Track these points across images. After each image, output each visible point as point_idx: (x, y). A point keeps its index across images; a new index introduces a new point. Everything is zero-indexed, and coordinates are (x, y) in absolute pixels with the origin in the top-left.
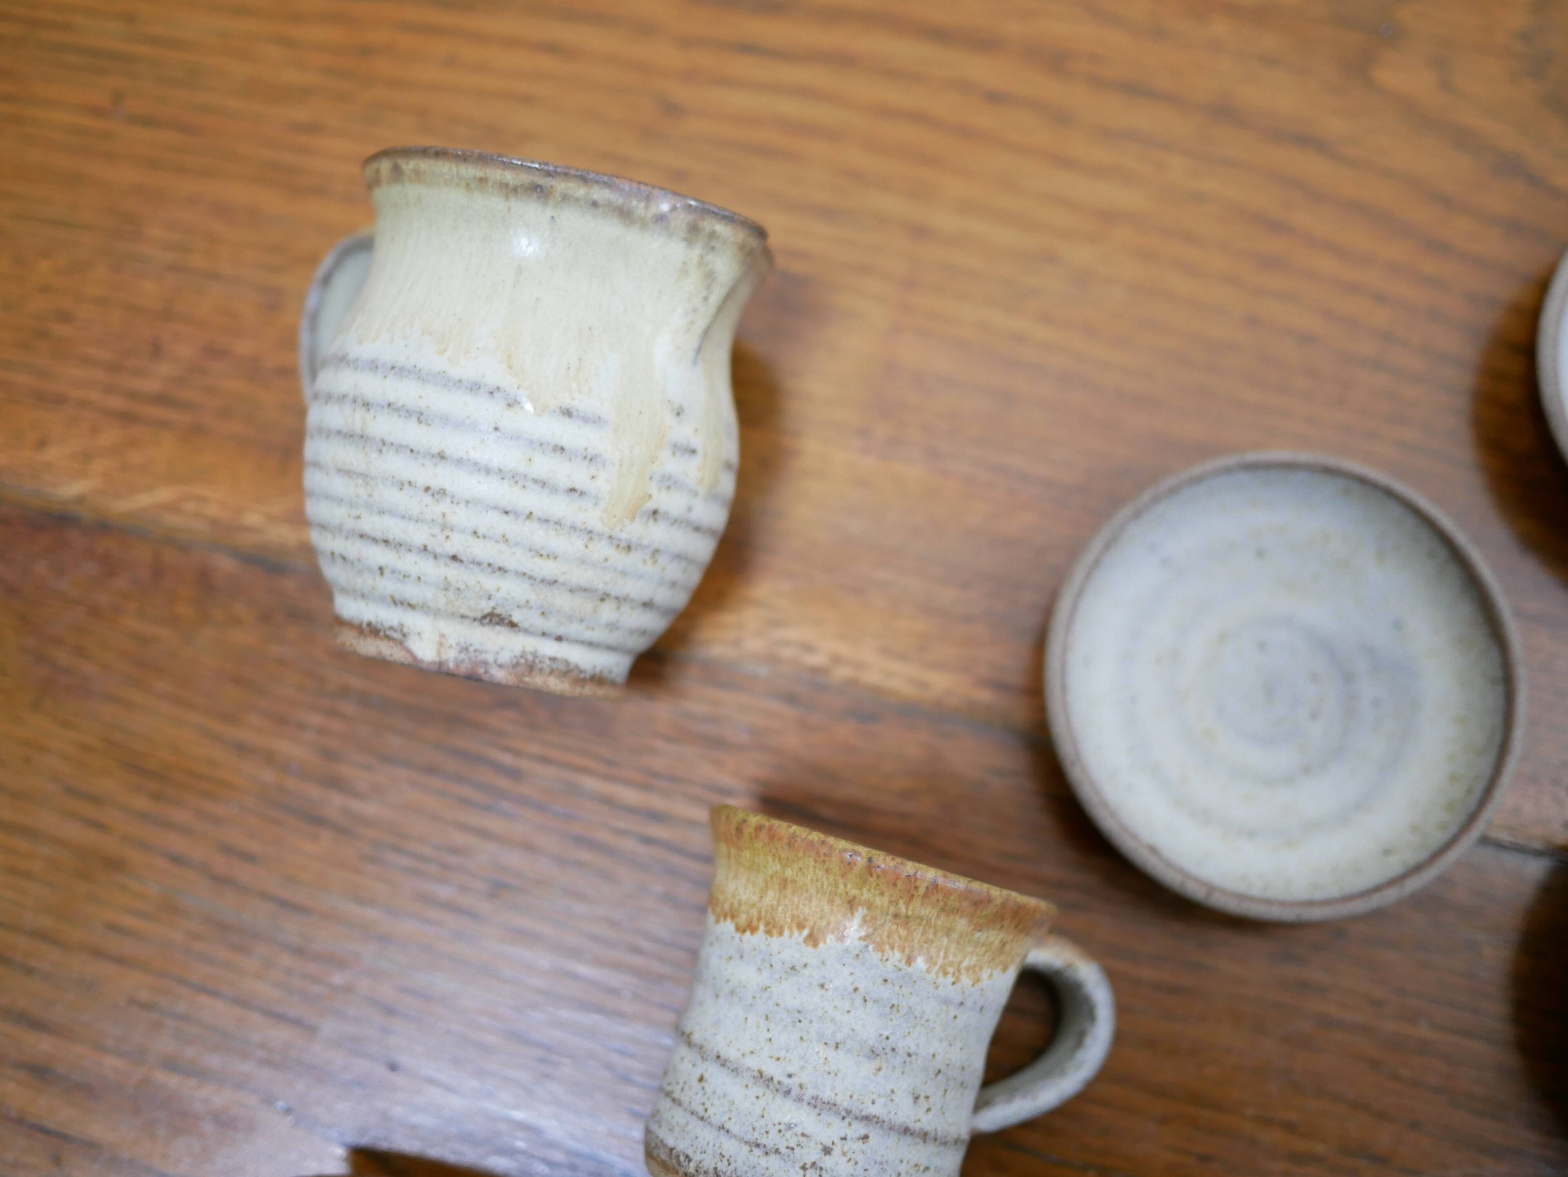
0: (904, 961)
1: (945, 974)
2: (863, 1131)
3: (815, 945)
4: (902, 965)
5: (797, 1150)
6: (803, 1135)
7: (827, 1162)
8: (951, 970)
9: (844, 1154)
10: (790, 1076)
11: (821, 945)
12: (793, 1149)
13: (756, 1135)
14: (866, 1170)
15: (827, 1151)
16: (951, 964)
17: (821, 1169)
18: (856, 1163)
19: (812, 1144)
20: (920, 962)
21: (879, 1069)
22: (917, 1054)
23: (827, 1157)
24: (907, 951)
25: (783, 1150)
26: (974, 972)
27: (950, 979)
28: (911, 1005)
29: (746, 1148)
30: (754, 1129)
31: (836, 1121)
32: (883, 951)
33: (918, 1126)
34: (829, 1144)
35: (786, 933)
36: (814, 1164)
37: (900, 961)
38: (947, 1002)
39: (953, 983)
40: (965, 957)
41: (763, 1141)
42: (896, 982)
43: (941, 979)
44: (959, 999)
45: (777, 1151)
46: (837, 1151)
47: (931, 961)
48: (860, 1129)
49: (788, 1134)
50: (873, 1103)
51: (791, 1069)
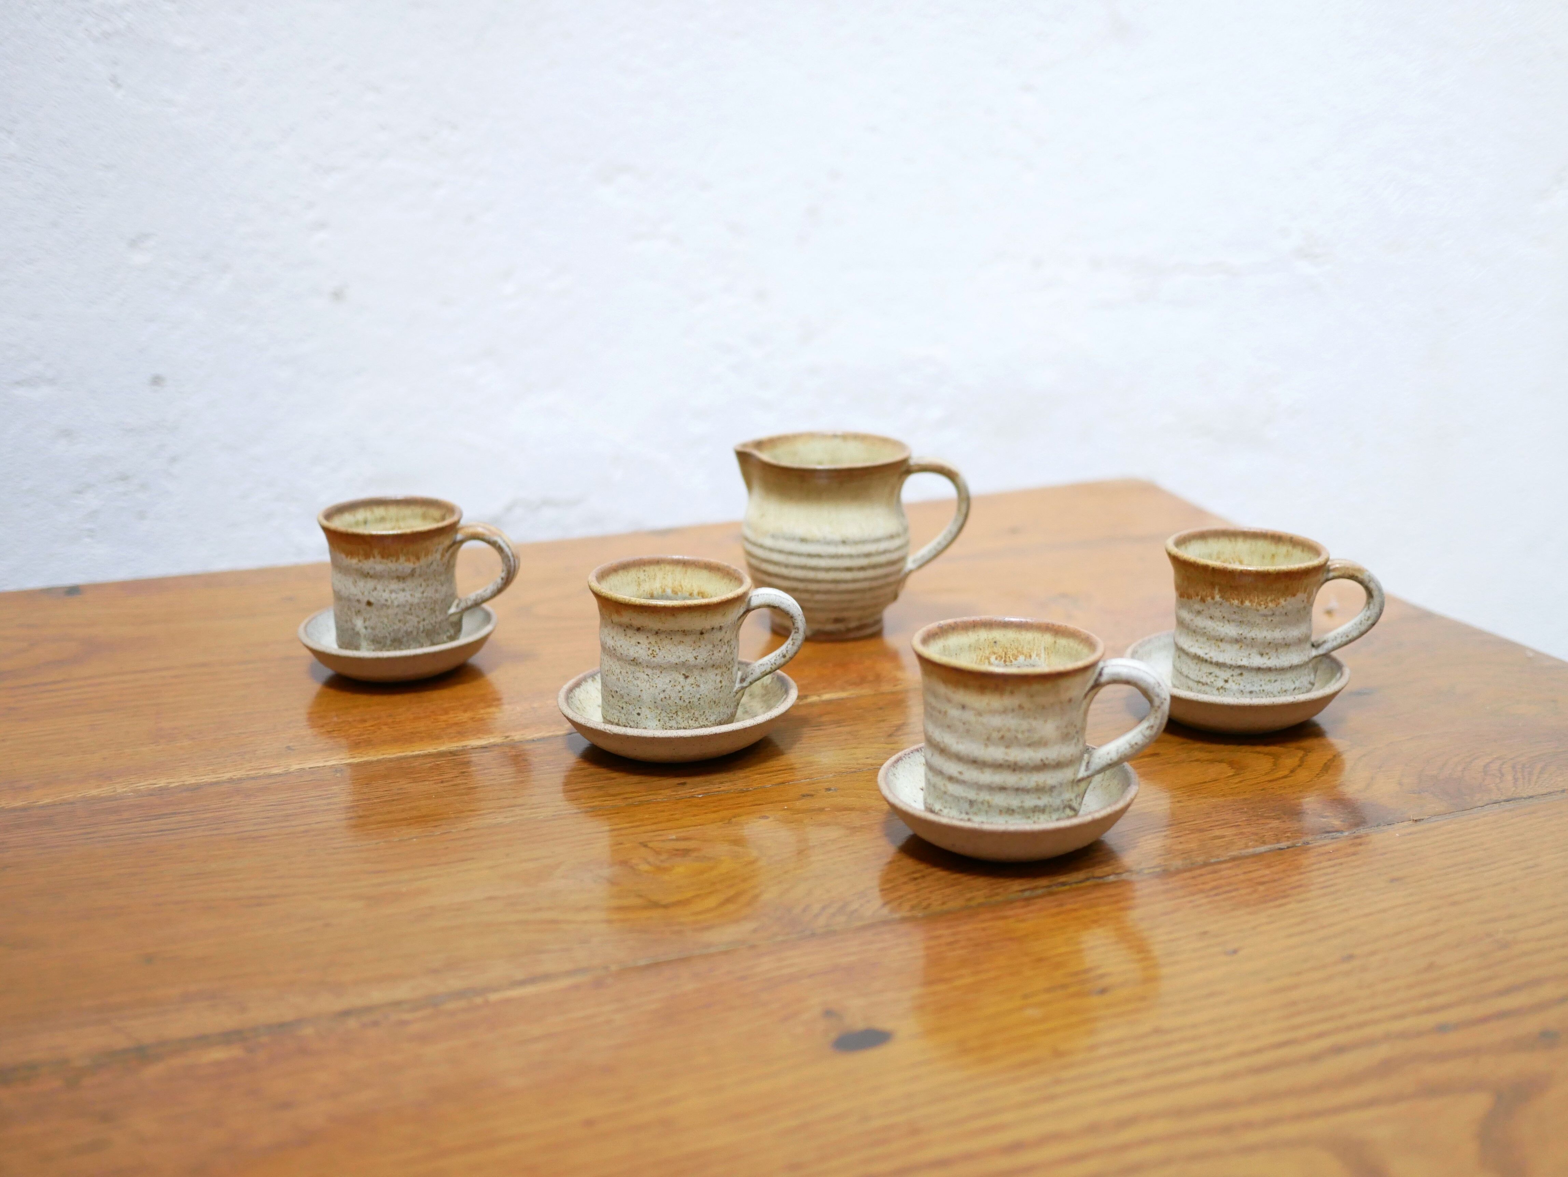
0: (1240, 604)
1: (1260, 605)
2: (1239, 672)
3: (1204, 602)
4: (1240, 605)
5: (1214, 682)
6: (1216, 676)
7: (1227, 686)
8: (1262, 603)
9: (1234, 681)
10: (1206, 654)
11: (1206, 602)
12: (1213, 682)
13: (1198, 678)
14: (1244, 686)
15: (1226, 681)
16: (1262, 601)
17: (1225, 689)
18: (1239, 684)
19: (1220, 679)
20: (1247, 603)
21: (1241, 647)
22: (1257, 638)
23: (1227, 684)
24: (1240, 600)
25: (1209, 683)
26: (1275, 601)
27: (1263, 606)
28: (1248, 619)
29: (1196, 684)
30: (1197, 676)
31: (1228, 670)
32: (1230, 601)
33: (1265, 666)
34: (1226, 679)
35: (1193, 598)
36: (1222, 687)
37: (1238, 604)
38: (1265, 616)
39: (1266, 608)
40: (1268, 597)
41: (1201, 680)
42: (1239, 612)
43: (1259, 608)
44: (1271, 613)
45: (1207, 684)
46: (1230, 681)
47: (1251, 601)
48: (1238, 671)
49: (1210, 676)
50: (1241, 660)
51: (1207, 651)
